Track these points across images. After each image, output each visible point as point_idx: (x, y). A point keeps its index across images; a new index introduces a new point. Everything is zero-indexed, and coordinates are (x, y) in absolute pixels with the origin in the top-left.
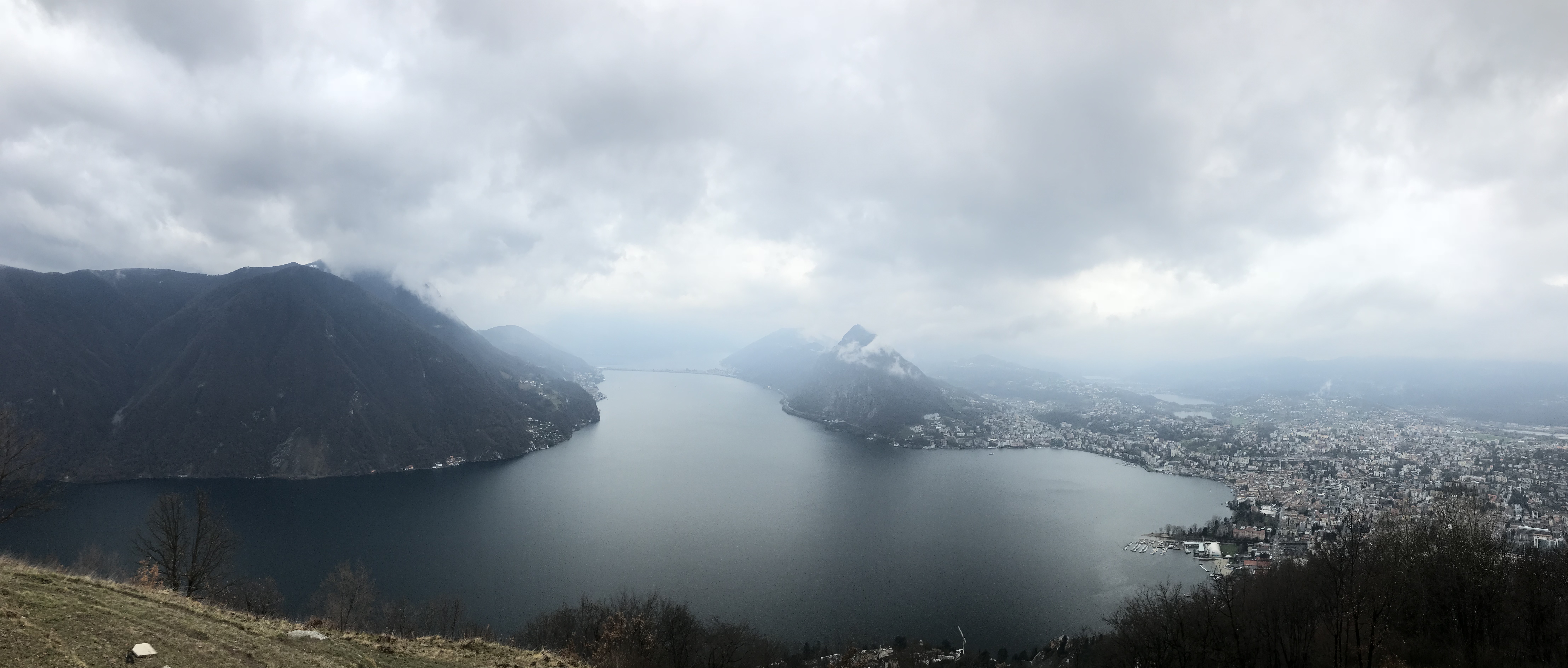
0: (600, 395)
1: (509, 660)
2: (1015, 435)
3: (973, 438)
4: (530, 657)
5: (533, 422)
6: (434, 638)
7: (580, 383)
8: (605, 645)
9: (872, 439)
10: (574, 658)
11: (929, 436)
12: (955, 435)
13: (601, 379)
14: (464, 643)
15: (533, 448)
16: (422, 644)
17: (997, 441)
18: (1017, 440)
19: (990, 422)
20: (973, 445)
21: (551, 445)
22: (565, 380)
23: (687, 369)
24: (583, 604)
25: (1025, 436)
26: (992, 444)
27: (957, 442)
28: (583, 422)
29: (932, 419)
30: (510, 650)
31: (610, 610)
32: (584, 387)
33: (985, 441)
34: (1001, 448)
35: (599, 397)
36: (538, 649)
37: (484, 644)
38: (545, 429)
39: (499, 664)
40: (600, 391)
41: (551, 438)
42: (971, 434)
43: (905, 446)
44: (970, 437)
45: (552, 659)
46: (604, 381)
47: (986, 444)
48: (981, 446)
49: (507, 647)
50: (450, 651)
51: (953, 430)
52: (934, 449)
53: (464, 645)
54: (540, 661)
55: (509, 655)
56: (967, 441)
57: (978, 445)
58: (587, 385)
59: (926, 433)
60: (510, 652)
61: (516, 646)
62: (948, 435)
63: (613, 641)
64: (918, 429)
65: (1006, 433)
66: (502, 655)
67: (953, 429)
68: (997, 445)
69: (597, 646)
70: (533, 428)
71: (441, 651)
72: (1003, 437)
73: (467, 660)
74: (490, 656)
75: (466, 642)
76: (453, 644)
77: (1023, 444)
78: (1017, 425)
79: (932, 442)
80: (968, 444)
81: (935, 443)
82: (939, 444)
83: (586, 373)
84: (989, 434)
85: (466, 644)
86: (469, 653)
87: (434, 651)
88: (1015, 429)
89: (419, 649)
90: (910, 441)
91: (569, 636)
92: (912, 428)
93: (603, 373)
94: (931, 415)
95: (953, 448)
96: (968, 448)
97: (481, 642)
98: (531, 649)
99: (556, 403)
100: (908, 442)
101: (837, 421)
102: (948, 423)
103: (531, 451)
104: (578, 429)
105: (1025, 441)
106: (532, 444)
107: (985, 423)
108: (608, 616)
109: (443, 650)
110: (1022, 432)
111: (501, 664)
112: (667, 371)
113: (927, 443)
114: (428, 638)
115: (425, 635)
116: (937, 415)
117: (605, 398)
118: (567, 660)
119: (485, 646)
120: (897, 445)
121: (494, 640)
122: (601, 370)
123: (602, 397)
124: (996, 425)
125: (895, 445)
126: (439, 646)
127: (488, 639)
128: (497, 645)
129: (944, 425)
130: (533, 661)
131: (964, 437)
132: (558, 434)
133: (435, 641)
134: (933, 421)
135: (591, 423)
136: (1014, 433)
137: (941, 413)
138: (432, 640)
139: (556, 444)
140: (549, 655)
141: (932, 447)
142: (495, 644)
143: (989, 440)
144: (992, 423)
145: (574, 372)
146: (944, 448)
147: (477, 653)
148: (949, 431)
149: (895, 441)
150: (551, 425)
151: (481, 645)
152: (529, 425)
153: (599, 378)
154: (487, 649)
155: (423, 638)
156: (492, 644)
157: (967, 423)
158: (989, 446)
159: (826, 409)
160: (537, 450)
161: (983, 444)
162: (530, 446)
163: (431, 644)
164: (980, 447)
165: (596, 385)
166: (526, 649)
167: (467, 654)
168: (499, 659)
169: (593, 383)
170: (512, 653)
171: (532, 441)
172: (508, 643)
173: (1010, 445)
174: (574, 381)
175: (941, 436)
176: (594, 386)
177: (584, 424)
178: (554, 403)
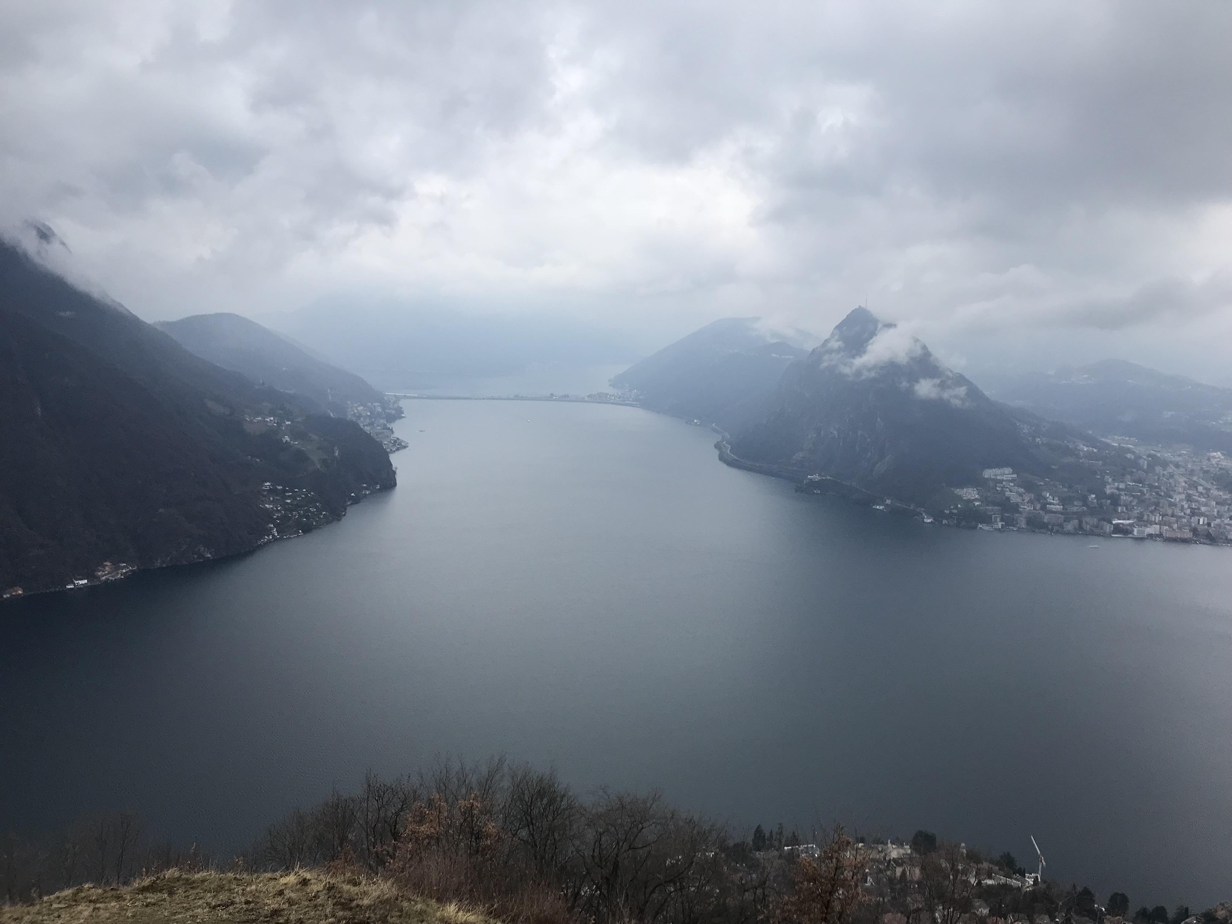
0: (395, 441)
1: (235, 895)
2: (1172, 516)
3: (1079, 516)
4: (272, 883)
5: (272, 491)
6: (81, 890)
7: (359, 422)
8: (410, 846)
9: (881, 507)
10: (353, 872)
11: (990, 508)
12: (1043, 508)
13: (398, 414)
14: (143, 884)
15: (273, 535)
16: (55, 906)
17: (1131, 525)
18: (1175, 526)
19: (1118, 489)
20: (1081, 527)
21: (307, 530)
22: (332, 415)
23: (552, 395)
24: (369, 785)
25: (1194, 520)
26: (1123, 531)
27: (1046, 521)
28: (366, 489)
29: (999, 477)
30: (235, 878)
31: (419, 792)
32: (367, 429)
33: (1105, 523)
34: (1140, 539)
35: (394, 444)
36: (288, 869)
37: (184, 876)
38: (295, 503)
39: (214, 904)
40: (397, 434)
41: (307, 517)
42: (1075, 509)
43: (944, 522)
44: (1074, 513)
45: (312, 881)
46: (402, 417)
47: (1108, 528)
48: (1097, 531)
49: (231, 875)
50: (113, 904)
51: (1039, 500)
52: (999, 530)
53: (144, 887)
54: (292, 887)
55: (233, 886)
56: (1067, 520)
57: (1091, 530)
58: (371, 424)
59: (985, 500)
60: (235, 882)
61: (247, 870)
62: (1028, 508)
63: (424, 839)
64: (970, 494)
65: (1152, 512)
66: (220, 888)
67: (1039, 497)
68: (1131, 532)
69: (395, 848)
70: (273, 501)
71: (94, 909)
72: (1145, 518)
73: (148, 910)
74: (197, 894)
75: (147, 882)
76: (118, 892)
77: (1188, 534)
78: (1177, 498)
79: (996, 518)
80: (1069, 527)
81: (1002, 520)
82: (1009, 523)
83: (369, 404)
84: (1116, 511)
85: (146, 885)
86: (152, 898)
87: (81, 912)
88: (1171, 505)
89: (49, 915)
90: (955, 514)
91: (343, 839)
92: (958, 491)
93: (402, 403)
94: (998, 471)
95: (1037, 530)
96: (1069, 534)
97: (177, 874)
98: (274, 871)
99: (316, 458)
100: (951, 516)
101: (816, 477)
102: (1029, 487)
103: (269, 541)
104: (356, 501)
105: (1194, 531)
106: (271, 529)
107: (1108, 491)
108: (414, 801)
109: (98, 905)
110: (1188, 511)
111: (219, 903)
112: (517, 398)
113: (986, 519)
114: (68, 892)
115: (62, 889)
116: (1007, 470)
117: (405, 447)
118: (341, 878)
119: (187, 880)
120: (929, 521)
121: (206, 867)
122: (398, 399)
123: (400, 445)
124: (1133, 496)
125: (925, 520)
126: (90, 901)
127: (192, 869)
128: (210, 875)
129: (1021, 490)
130: (279, 888)
131: (1061, 513)
132: (319, 511)
133: (83, 895)
134: (1001, 481)
135: (381, 490)
136: (1170, 512)
137: (1016, 468)
138: (75, 894)
139: (317, 527)
140: (308, 876)
141: (996, 526)
142: (205, 874)
143: (1114, 522)
144: (1122, 490)
145: (349, 402)
146: (1020, 530)
147: (171, 893)
148: (1031, 502)
149: (927, 513)
150: (306, 495)
151: (178, 879)
152: (265, 496)
153: (393, 412)
154: (190, 884)
155: (57, 894)
156: (200, 874)
157: (1070, 487)
158: (1114, 532)
159: (799, 455)
160: (281, 539)
161: (1102, 529)
162: (269, 532)
163: (75, 901)
164: (1095, 533)
165: (389, 426)
166: (265, 871)
167: (149, 900)
168: (215, 896)
169: (382, 421)
170: (240, 883)
171: (272, 523)
172: (233, 867)
173: (1160, 535)
174: (349, 417)
175: (1015, 508)
176: (385, 428)
177: (368, 492)
178: (312, 457)
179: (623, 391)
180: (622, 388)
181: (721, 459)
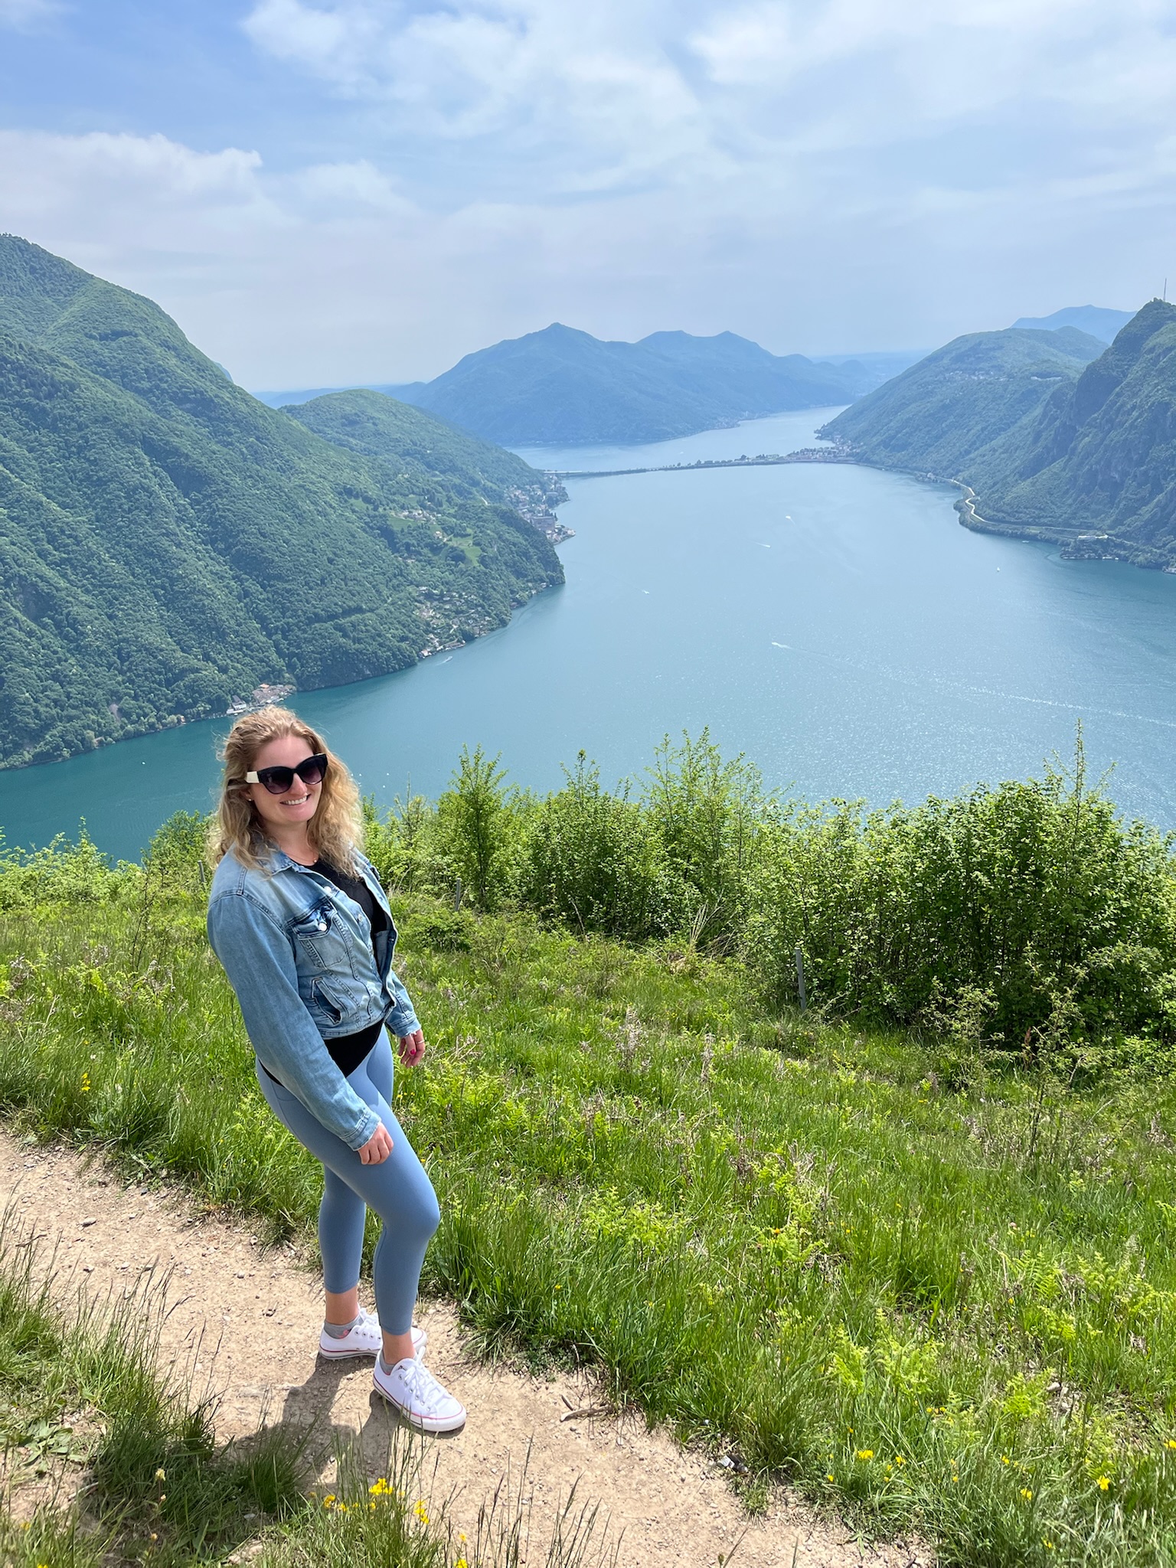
0: (560, 530)
7: (517, 509)
13: (562, 497)
15: (435, 647)
22: (486, 503)
28: (531, 588)
32: (527, 517)
35: (559, 534)
38: (455, 608)
41: (470, 625)
46: (567, 500)
58: (531, 511)
70: (431, 608)
83: (528, 487)
93: (565, 484)
99: (473, 555)
106: (432, 640)
122: (560, 478)
123: (565, 535)
132: (482, 617)
145: (504, 486)
150: (466, 599)
152: (421, 602)
153: (556, 494)
162: (430, 644)
165: (551, 511)
169: (544, 507)
171: (432, 633)
176: (547, 513)
177: (534, 592)
178: (468, 555)
179: (834, 445)
180: (832, 440)
181: (962, 523)
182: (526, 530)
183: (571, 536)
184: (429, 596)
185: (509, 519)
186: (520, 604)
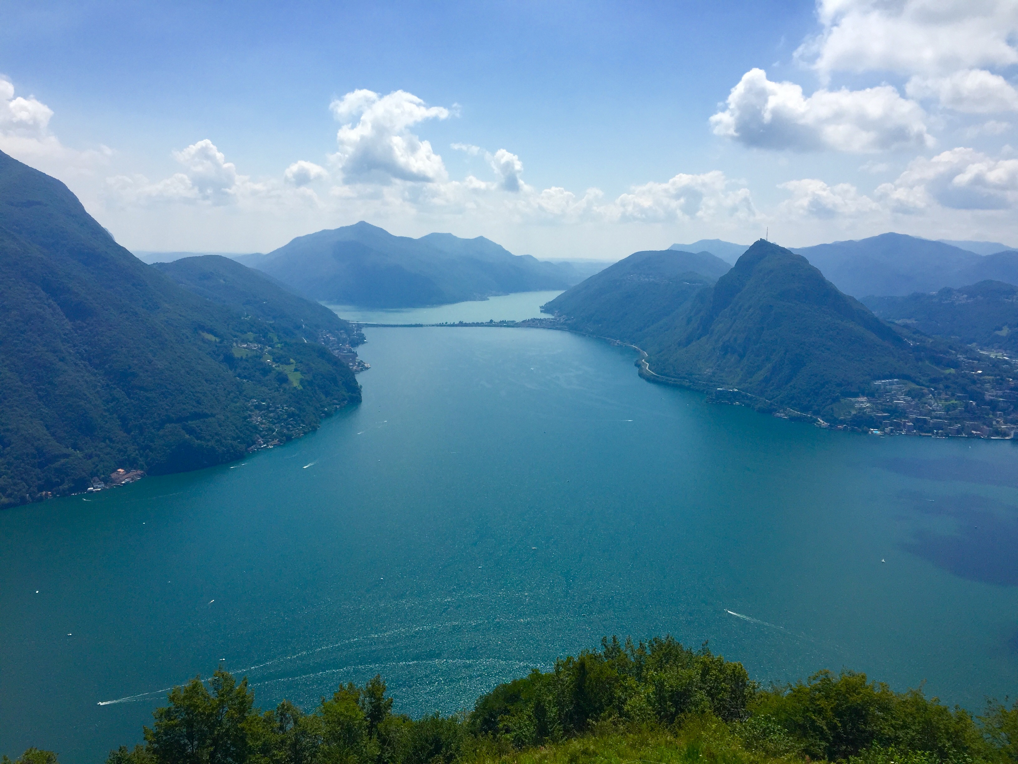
0: (359, 363)
3: (962, 420)
7: (328, 347)
11: (880, 414)
12: (929, 413)
13: (361, 340)
22: (306, 342)
27: (932, 426)
28: (336, 404)
29: (888, 388)
32: (335, 353)
33: (985, 427)
35: (358, 366)
38: (277, 417)
40: (360, 357)
41: (288, 429)
42: (958, 414)
43: (839, 427)
44: (957, 418)
46: (365, 343)
47: (988, 431)
48: (978, 434)
51: (924, 406)
52: (889, 434)
56: (950, 424)
57: (972, 433)
58: (338, 349)
59: (875, 408)
62: (915, 414)
64: (862, 402)
70: (259, 416)
79: (886, 423)
80: (952, 430)
81: (891, 425)
82: (898, 427)
83: (336, 331)
84: (994, 415)
90: (849, 420)
93: (364, 331)
94: (887, 382)
95: (924, 434)
96: (952, 436)
99: (294, 378)
100: (844, 421)
102: (915, 395)
106: (258, 439)
107: (988, 397)
112: (461, 324)
113: (877, 424)
116: (895, 381)
122: (360, 326)
123: (363, 367)
129: (909, 399)
132: (298, 423)
134: (890, 391)
135: (349, 406)
137: (903, 378)
141: (886, 431)
143: (994, 426)
145: (319, 330)
148: (917, 408)
149: (822, 419)
150: (287, 410)
152: (251, 411)
153: (357, 338)
158: (994, 435)
159: (709, 371)
161: (982, 432)
162: (256, 442)
165: (353, 350)
169: (348, 346)
171: (258, 434)
175: (903, 414)
176: (350, 351)
177: (338, 407)
178: (291, 377)
179: (553, 317)
180: (553, 314)
181: (641, 375)
182: (336, 362)
183: (367, 368)
184: (258, 407)
185: (323, 353)
186: (328, 415)
